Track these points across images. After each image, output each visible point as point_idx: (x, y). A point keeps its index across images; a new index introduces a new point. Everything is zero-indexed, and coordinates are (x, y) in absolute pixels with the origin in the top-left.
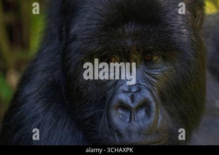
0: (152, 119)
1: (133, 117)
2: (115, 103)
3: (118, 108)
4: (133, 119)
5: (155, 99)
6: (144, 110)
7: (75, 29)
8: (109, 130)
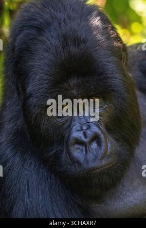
0: (103, 147)
1: (88, 149)
2: (71, 141)
3: (74, 144)
4: (88, 151)
5: (102, 132)
6: (95, 142)
7: (30, 89)
8: (71, 162)
